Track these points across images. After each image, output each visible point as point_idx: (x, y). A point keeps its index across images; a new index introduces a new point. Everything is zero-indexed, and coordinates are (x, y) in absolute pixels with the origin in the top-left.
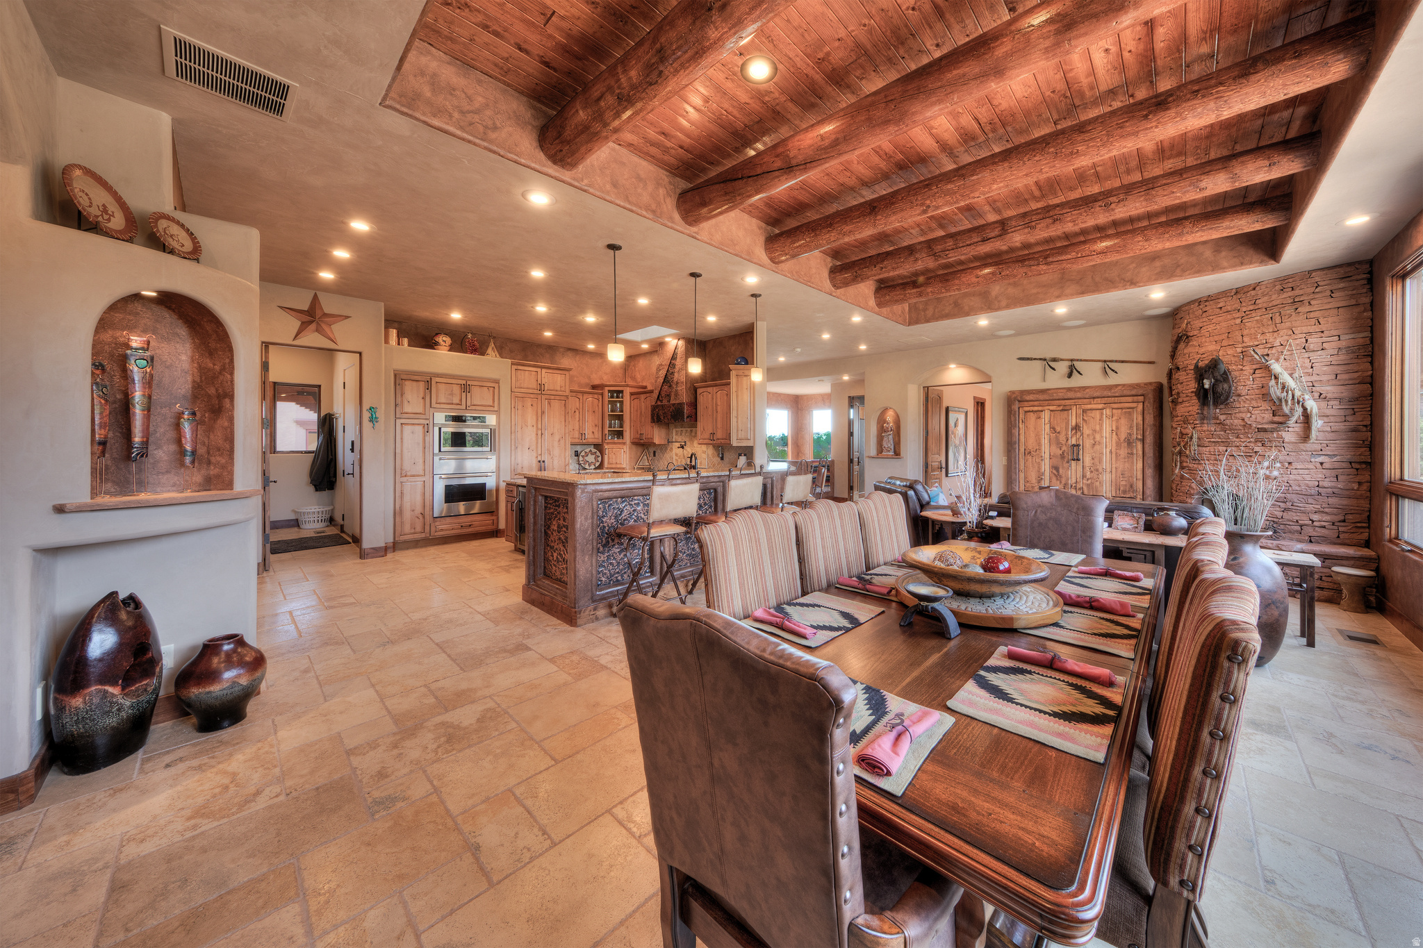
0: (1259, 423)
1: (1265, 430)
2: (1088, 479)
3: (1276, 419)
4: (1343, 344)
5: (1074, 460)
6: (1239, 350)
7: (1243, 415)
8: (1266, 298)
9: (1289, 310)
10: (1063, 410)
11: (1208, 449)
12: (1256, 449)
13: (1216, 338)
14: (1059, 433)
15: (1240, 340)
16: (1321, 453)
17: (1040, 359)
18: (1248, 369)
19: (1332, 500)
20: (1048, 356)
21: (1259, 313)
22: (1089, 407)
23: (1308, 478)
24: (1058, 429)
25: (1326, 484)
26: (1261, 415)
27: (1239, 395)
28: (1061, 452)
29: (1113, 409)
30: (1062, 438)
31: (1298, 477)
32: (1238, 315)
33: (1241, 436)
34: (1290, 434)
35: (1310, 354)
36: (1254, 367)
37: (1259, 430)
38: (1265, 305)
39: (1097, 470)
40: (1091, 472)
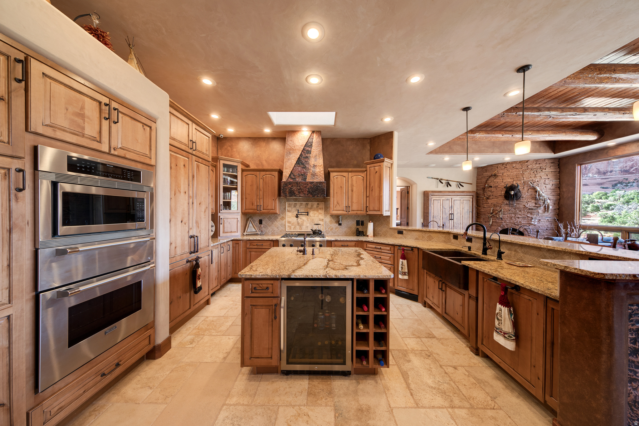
0: (531, 207)
1: (532, 209)
2: (455, 227)
3: (537, 205)
4: (554, 183)
5: (451, 220)
6: (523, 182)
7: (525, 204)
8: (531, 166)
9: (539, 170)
10: (447, 200)
11: (506, 215)
12: (528, 215)
13: (511, 177)
14: (446, 209)
15: (523, 179)
16: (548, 216)
17: (436, 179)
18: (526, 189)
19: (550, 231)
20: (439, 178)
21: (529, 170)
22: (456, 199)
23: (544, 224)
24: (445, 208)
25: (549, 226)
26: (531, 204)
27: (523, 197)
28: (446, 217)
29: (463, 200)
30: (447, 211)
31: (542, 224)
32: (521, 170)
33: (522, 211)
34: (541, 210)
35: (546, 185)
36: (528, 188)
37: (529, 209)
38: (531, 168)
39: (458, 223)
40: (456, 224)
